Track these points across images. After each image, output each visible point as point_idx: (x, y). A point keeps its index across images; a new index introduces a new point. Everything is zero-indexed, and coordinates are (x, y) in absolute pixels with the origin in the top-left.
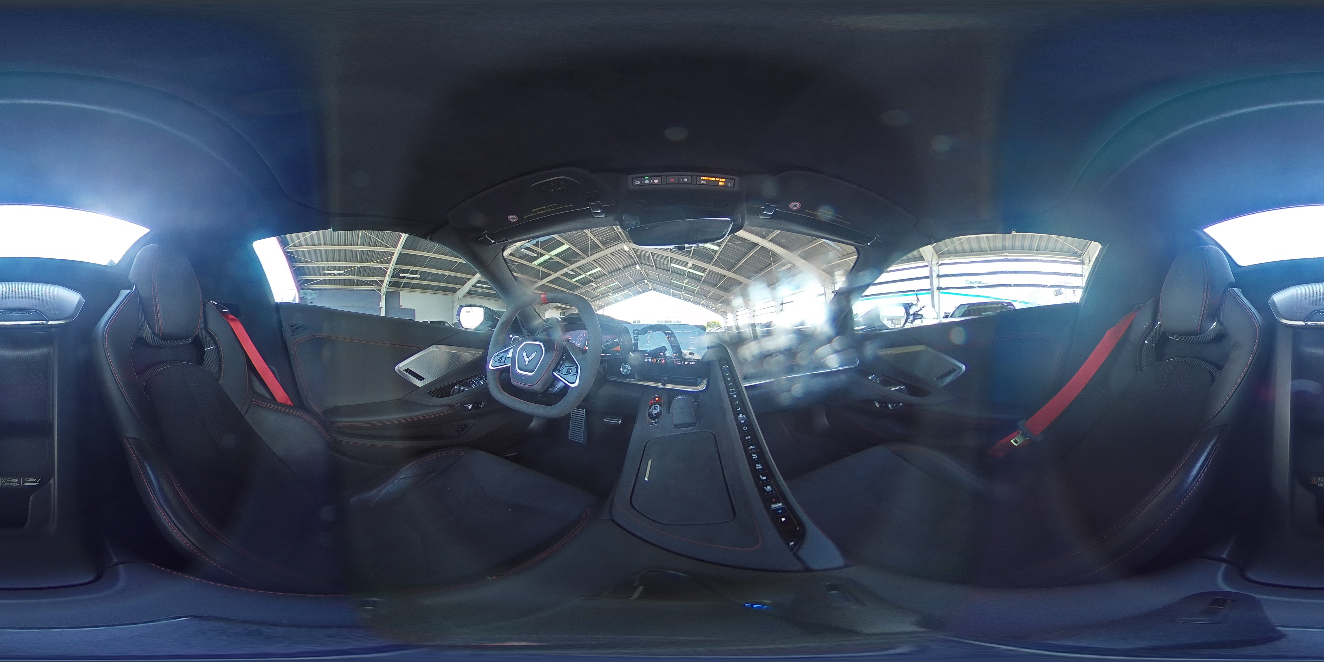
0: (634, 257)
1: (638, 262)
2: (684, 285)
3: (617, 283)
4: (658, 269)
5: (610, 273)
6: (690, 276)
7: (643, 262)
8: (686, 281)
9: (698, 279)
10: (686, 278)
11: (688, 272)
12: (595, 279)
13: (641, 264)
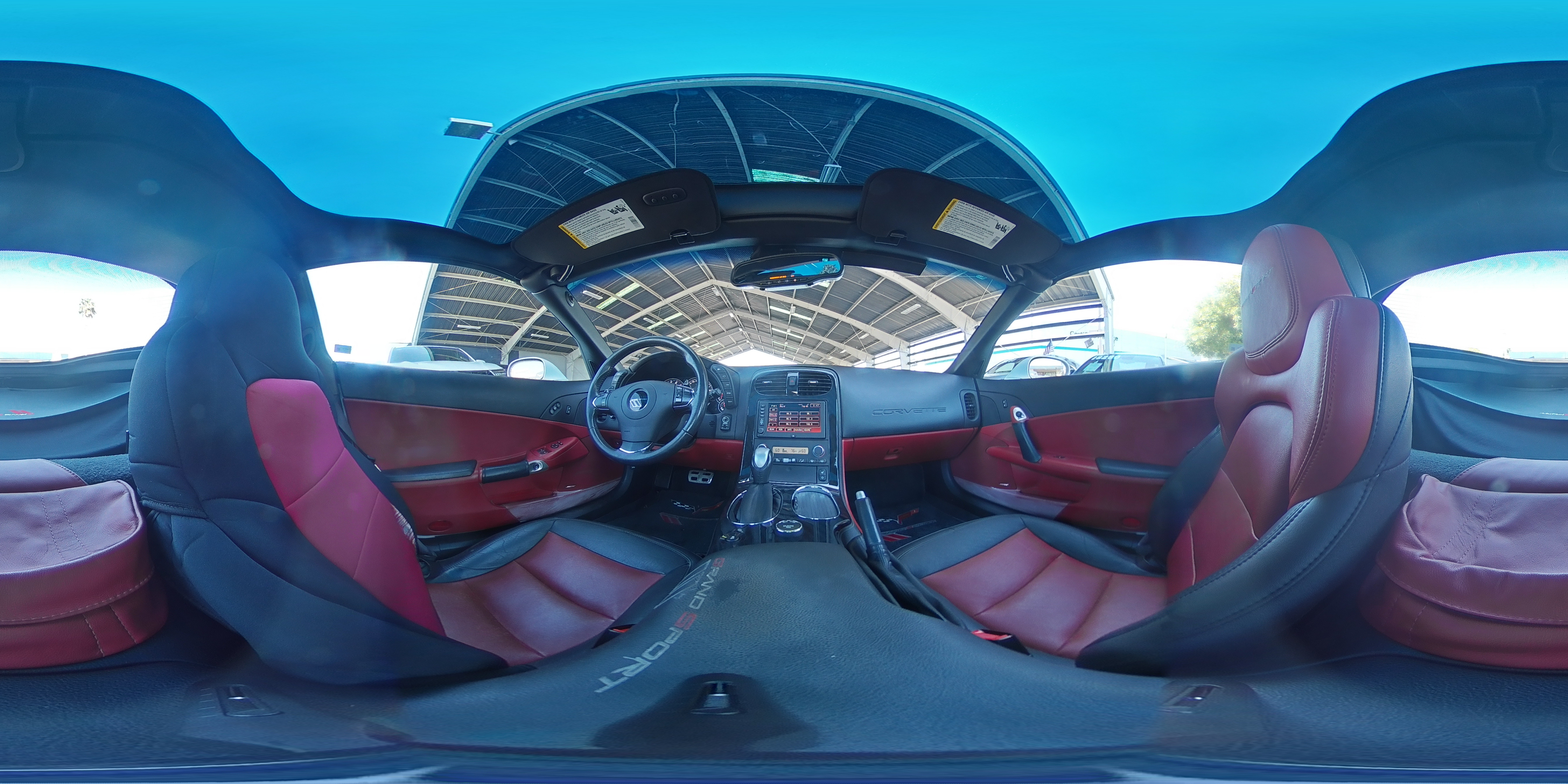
0: (738, 320)
1: (741, 325)
2: (785, 346)
3: (719, 343)
4: (760, 331)
5: (713, 335)
6: (790, 339)
7: (746, 325)
8: (786, 343)
9: (799, 342)
10: (786, 341)
11: (788, 335)
12: (699, 340)
13: (744, 326)
